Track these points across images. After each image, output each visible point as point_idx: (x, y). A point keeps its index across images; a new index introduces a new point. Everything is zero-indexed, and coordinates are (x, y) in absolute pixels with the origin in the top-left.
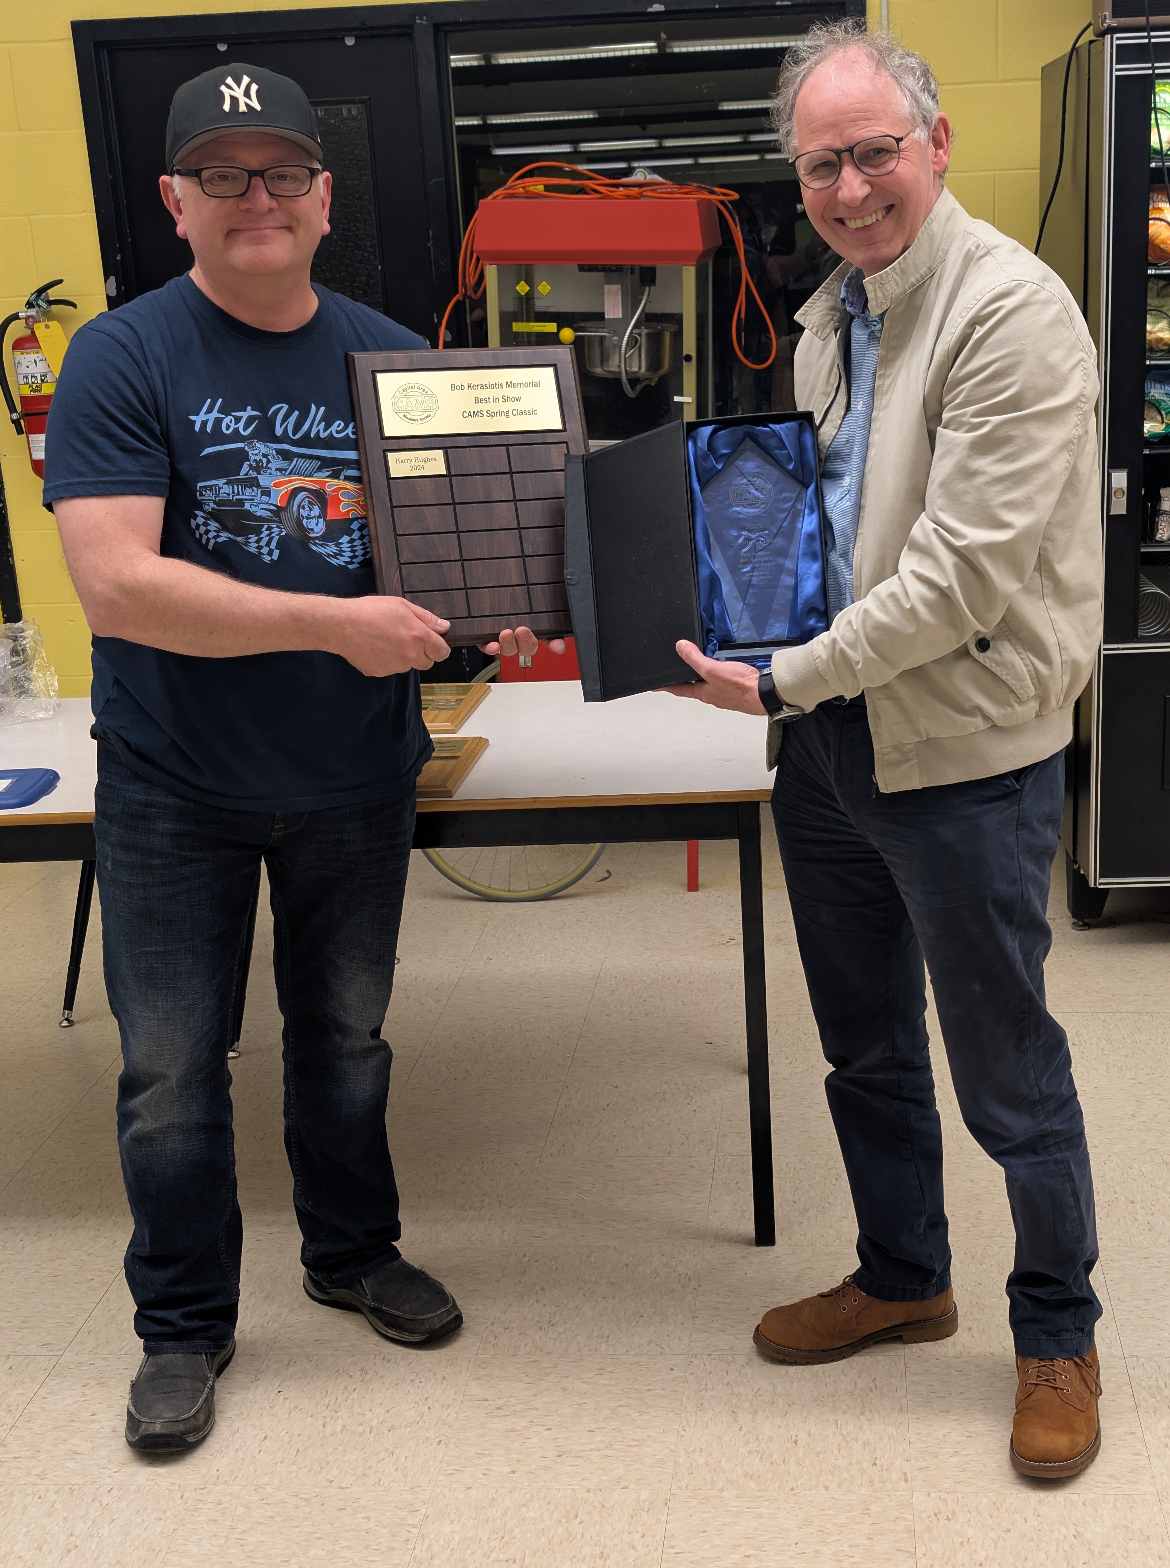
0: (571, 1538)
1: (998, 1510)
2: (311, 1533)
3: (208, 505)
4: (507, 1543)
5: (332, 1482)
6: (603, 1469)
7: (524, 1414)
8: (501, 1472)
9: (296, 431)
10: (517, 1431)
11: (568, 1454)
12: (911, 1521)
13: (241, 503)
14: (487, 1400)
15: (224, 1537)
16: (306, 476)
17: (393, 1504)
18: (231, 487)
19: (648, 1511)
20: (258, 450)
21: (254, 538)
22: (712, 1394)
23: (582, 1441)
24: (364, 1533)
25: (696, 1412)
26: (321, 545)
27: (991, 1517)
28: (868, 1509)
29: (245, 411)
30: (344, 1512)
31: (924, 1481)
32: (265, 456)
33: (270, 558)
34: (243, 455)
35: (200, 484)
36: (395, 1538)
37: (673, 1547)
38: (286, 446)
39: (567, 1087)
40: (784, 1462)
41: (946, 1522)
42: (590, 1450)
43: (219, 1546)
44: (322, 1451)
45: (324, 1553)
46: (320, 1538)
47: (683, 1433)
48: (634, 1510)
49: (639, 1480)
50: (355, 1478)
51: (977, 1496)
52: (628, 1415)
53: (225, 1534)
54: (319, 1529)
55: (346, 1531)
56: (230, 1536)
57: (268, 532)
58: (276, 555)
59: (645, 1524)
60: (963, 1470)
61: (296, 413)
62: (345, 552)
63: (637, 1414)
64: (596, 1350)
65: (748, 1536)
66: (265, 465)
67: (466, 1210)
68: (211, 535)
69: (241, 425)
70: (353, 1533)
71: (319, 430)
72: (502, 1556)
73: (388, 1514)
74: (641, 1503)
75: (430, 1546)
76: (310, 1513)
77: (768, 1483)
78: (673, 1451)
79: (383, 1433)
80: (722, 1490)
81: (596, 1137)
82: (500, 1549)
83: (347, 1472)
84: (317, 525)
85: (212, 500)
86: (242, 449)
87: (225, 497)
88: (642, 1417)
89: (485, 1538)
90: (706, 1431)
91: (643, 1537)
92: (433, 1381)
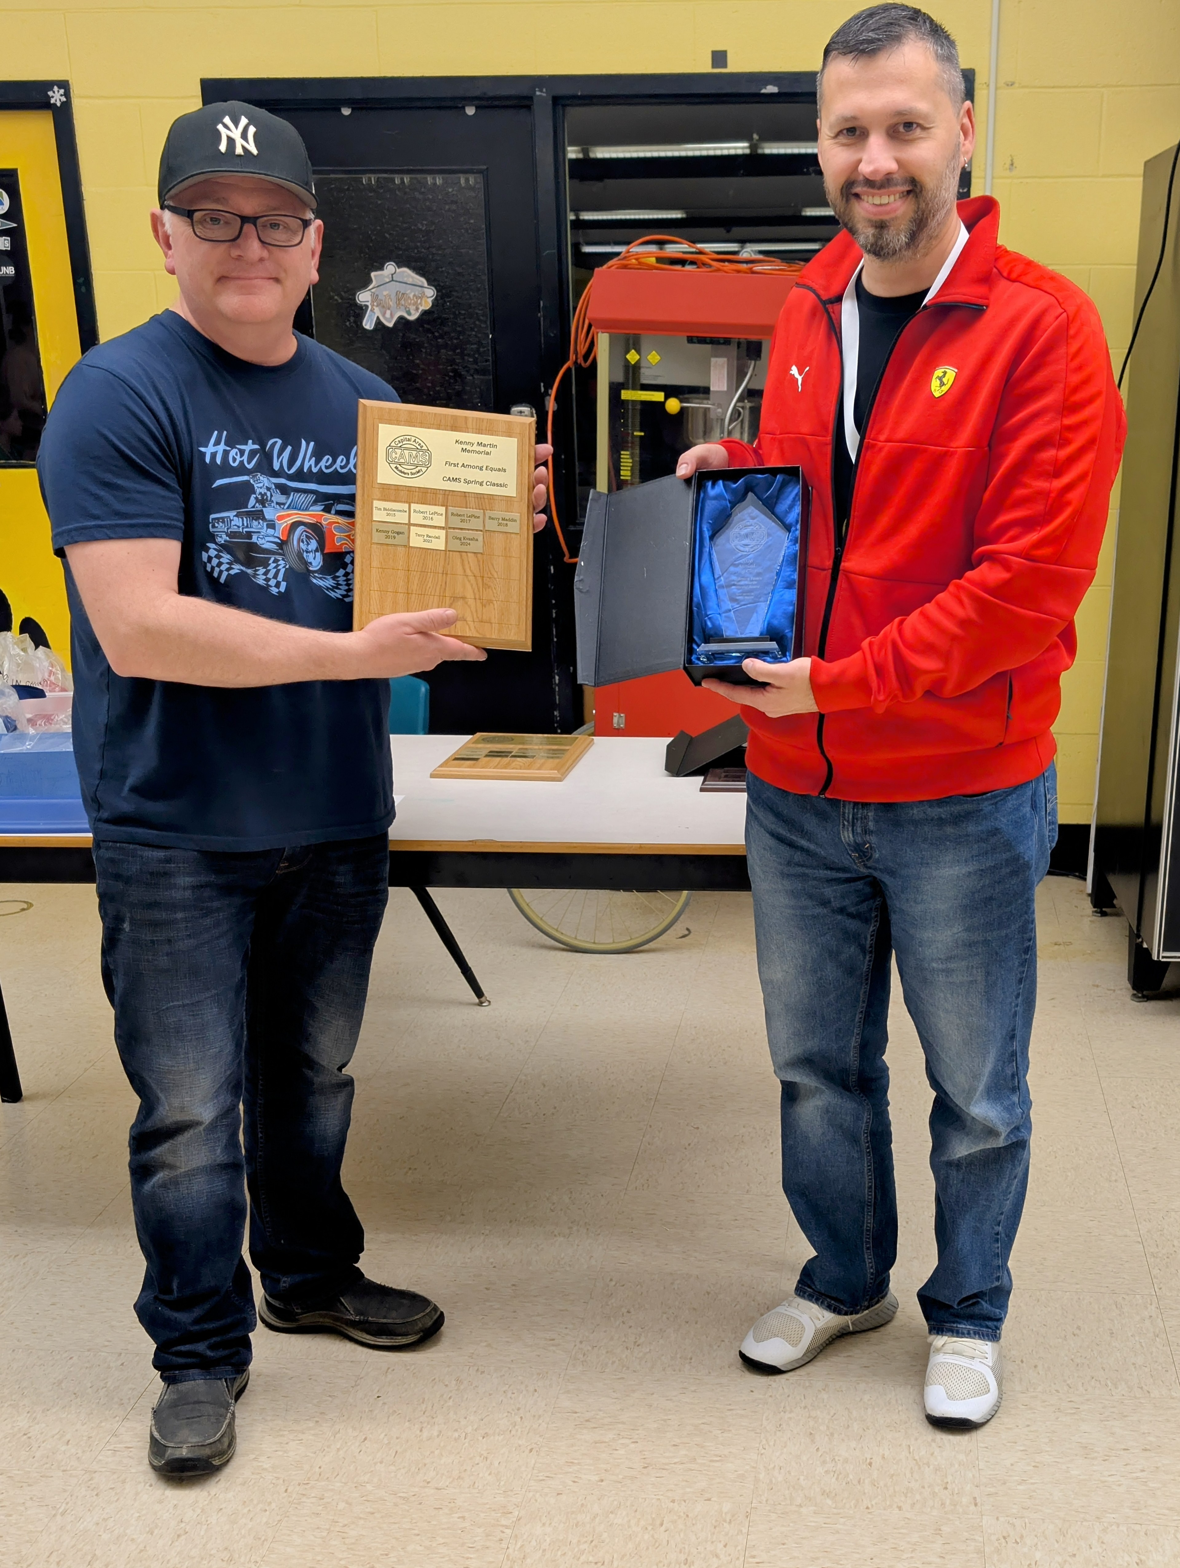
0: (657, 1545)
1: (1064, 1536)
2: (410, 1529)
3: (221, 537)
4: (596, 1546)
5: (428, 1483)
6: (687, 1481)
7: (610, 1427)
8: (589, 1480)
9: (291, 465)
10: (605, 1442)
11: (654, 1466)
12: (980, 1542)
13: (249, 535)
14: (576, 1413)
15: (327, 1530)
16: (303, 510)
17: (488, 1506)
18: (240, 519)
19: (730, 1522)
20: (262, 483)
21: (261, 571)
22: (790, 1415)
23: (667, 1454)
24: (460, 1532)
25: (775, 1432)
26: (320, 578)
27: (1057, 1542)
28: (940, 1530)
29: (246, 444)
30: (441, 1512)
31: (993, 1506)
32: (268, 489)
33: (277, 590)
34: (248, 489)
35: (212, 516)
36: (490, 1538)
37: (754, 1557)
38: (282, 481)
39: (650, 1126)
40: (859, 1482)
41: (1015, 1545)
42: (675, 1463)
43: (322, 1538)
44: (419, 1454)
45: (421, 1548)
46: (418, 1535)
47: (763, 1451)
48: (716, 1521)
49: (721, 1493)
50: (451, 1479)
51: (1044, 1522)
52: (711, 1432)
53: (327, 1527)
54: (416, 1526)
55: (443, 1529)
56: (332, 1529)
57: (275, 565)
58: (283, 588)
59: (727, 1534)
60: (1031, 1497)
61: (289, 448)
62: (341, 585)
63: (720, 1432)
64: (680, 1371)
65: (826, 1550)
66: (269, 498)
67: (555, 1236)
68: (224, 567)
69: (245, 458)
70: (449, 1531)
71: (309, 464)
72: (591, 1559)
73: (482, 1515)
74: (724, 1515)
75: (522, 1546)
76: (408, 1511)
77: (844, 1501)
78: (753, 1467)
79: (478, 1439)
80: (800, 1506)
81: (678, 1174)
82: (589, 1552)
83: (443, 1474)
84: (314, 559)
85: (224, 532)
86: (247, 483)
87: (234, 529)
88: (724, 1435)
89: (574, 1541)
90: (785, 1450)
91: (725, 1546)
92: (524, 1392)
